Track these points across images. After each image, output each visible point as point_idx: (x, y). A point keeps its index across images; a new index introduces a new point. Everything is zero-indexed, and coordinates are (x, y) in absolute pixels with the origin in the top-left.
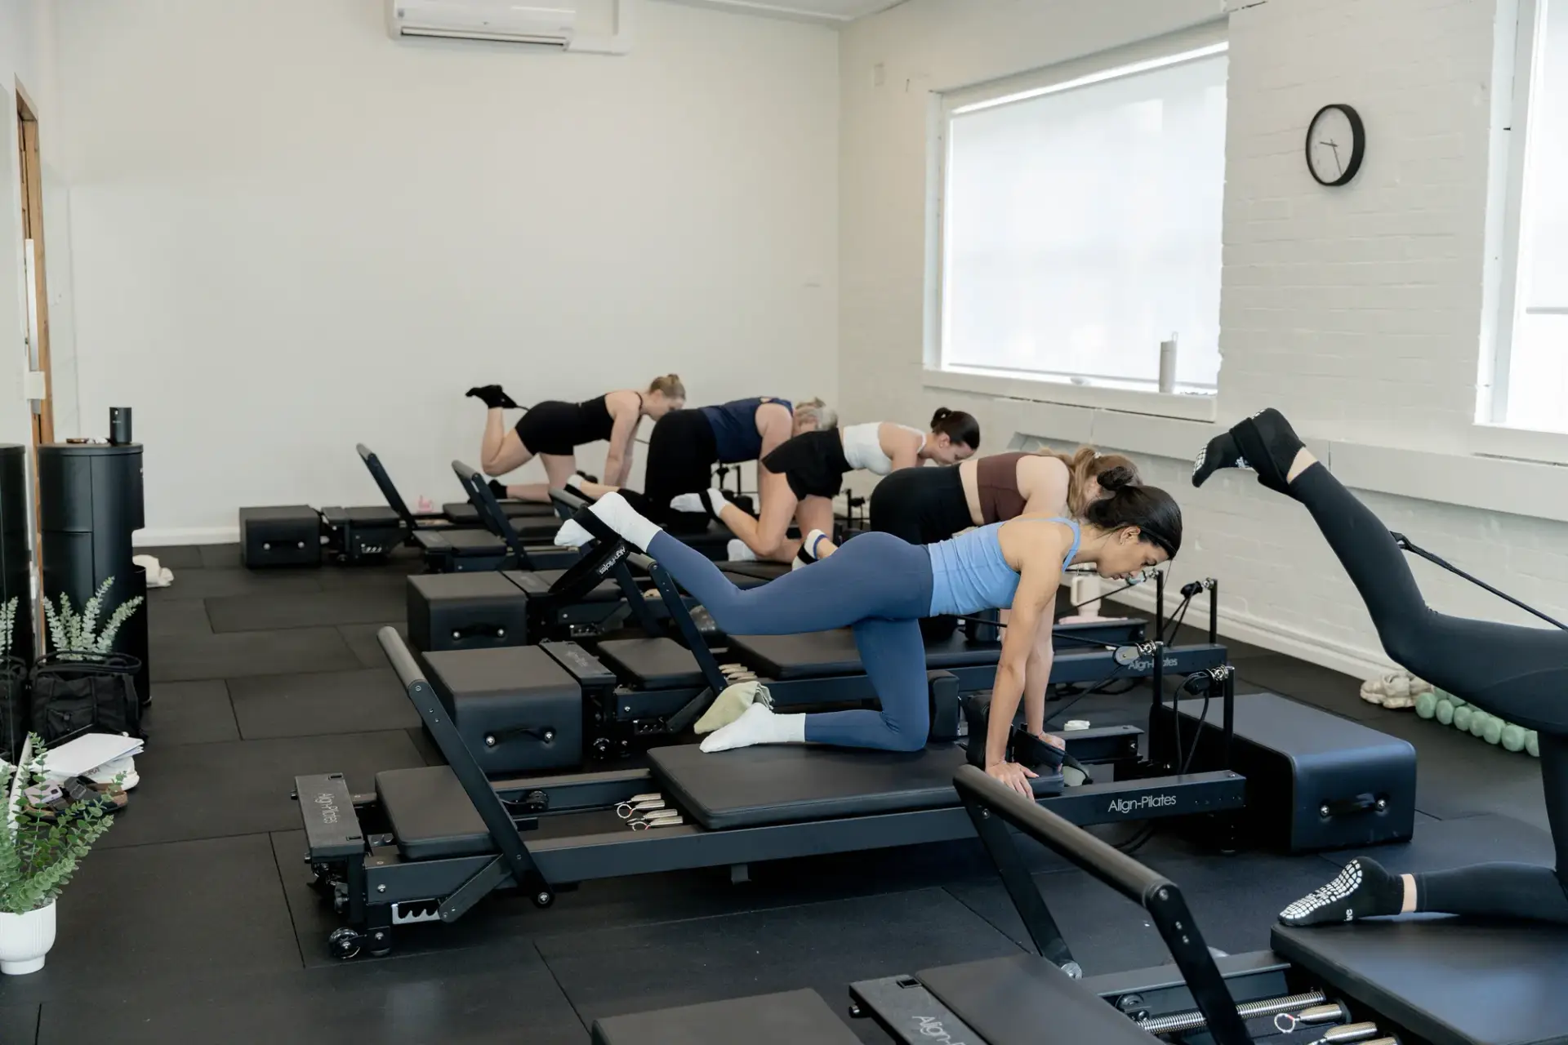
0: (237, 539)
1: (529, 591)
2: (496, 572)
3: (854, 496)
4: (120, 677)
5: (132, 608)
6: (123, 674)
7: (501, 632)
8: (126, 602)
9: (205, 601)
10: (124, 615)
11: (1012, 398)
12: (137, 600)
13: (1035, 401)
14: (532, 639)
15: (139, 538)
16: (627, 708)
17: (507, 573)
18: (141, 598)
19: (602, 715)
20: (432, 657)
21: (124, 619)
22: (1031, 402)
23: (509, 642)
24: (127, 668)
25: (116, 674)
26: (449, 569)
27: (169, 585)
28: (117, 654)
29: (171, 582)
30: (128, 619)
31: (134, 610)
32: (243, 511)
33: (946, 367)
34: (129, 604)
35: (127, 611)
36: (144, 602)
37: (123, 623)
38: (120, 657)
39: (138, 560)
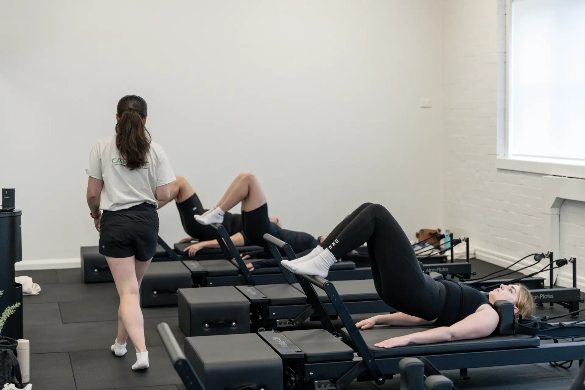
0: (79, 266)
1: (252, 298)
2: (232, 287)
3: (454, 238)
4: (5, 352)
5: (14, 309)
6: (7, 350)
7: (234, 324)
8: (11, 306)
9: (59, 303)
10: (9, 313)
11: (554, 176)
12: (17, 305)
13: (568, 177)
14: (254, 329)
15: (18, 266)
16: (311, 373)
17: (239, 287)
18: (19, 303)
19: (295, 377)
20: (193, 340)
21: (9, 316)
22: (566, 178)
23: (240, 331)
24: (9, 346)
25: (3, 350)
26: (205, 284)
27: (38, 294)
28: (4, 337)
29: (39, 292)
30: (11, 316)
31: (15, 311)
32: (83, 249)
33: (511, 157)
34: (12, 307)
35: (11, 311)
36: (21, 306)
37: (8, 319)
38: (5, 339)
39: (18, 280)
